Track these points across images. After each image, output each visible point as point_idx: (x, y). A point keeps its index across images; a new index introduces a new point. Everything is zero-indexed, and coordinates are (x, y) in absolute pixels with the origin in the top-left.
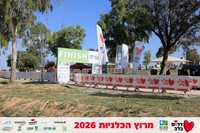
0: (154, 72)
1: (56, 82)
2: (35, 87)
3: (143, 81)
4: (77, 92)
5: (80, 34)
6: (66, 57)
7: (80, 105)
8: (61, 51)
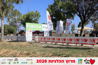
0: (77, 35)
1: (25, 41)
2: (14, 44)
3: (71, 40)
4: (36, 46)
5: (38, 15)
6: (30, 27)
7: (38, 53)
8: (27, 24)
